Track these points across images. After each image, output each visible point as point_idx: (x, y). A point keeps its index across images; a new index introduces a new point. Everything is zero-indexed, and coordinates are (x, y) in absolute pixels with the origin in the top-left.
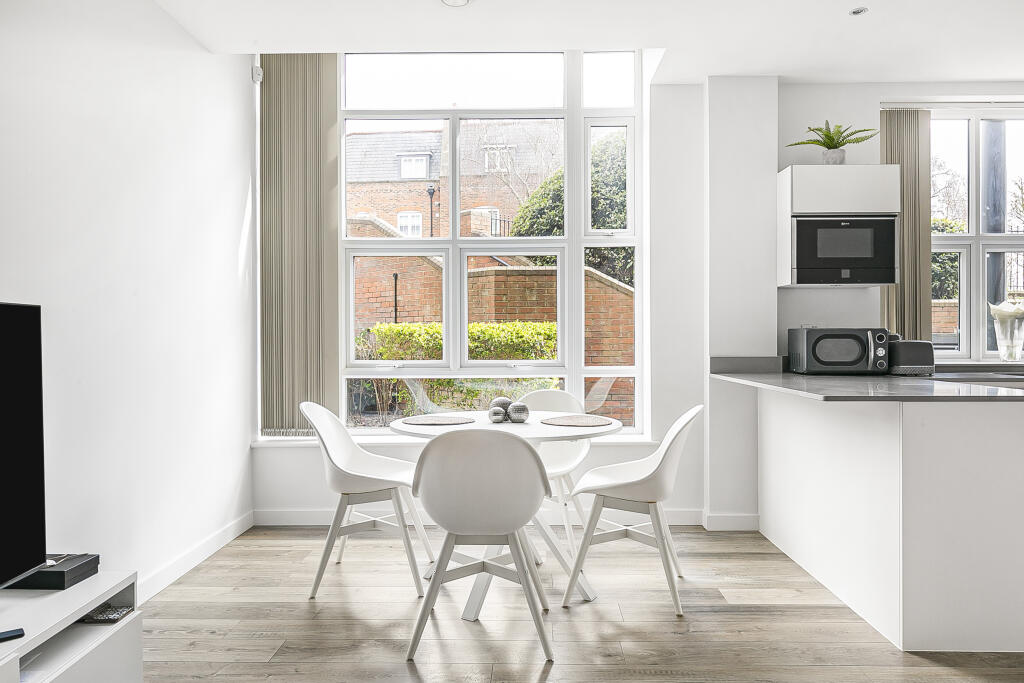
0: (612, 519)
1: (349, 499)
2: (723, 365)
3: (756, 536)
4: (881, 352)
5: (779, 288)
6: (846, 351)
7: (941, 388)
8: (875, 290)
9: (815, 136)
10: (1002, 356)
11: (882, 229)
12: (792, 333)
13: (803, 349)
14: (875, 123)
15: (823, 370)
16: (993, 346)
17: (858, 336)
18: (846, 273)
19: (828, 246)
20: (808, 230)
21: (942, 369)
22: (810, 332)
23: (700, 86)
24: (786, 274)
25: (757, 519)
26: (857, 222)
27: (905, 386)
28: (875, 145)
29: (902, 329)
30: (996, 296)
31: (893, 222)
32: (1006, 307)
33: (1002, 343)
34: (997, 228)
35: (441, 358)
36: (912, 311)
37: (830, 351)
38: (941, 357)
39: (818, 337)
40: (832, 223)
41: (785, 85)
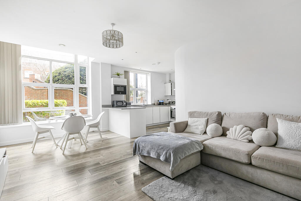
0: (92, 129)
1: (39, 133)
2: (104, 106)
3: (109, 131)
4: (125, 104)
5: (112, 95)
6: (121, 104)
7: (132, 108)
8: (124, 95)
9: (116, 74)
10: (138, 104)
11: (125, 87)
12: (113, 101)
13: (115, 103)
14: (123, 73)
15: (118, 106)
16: (137, 103)
17: (122, 102)
18: (120, 93)
19: (118, 89)
20: (116, 87)
21: (132, 106)
22: (116, 101)
23: (99, 63)
24: (113, 93)
25: (109, 129)
26: (122, 86)
27: (128, 108)
28: (123, 76)
29: (127, 101)
30: (137, 96)
31: (126, 87)
32: (138, 98)
33: (138, 102)
34: (137, 88)
35: (48, 107)
36: (128, 98)
37: (119, 104)
38: (132, 104)
39: (117, 102)
40: (119, 86)
41: (112, 65)
